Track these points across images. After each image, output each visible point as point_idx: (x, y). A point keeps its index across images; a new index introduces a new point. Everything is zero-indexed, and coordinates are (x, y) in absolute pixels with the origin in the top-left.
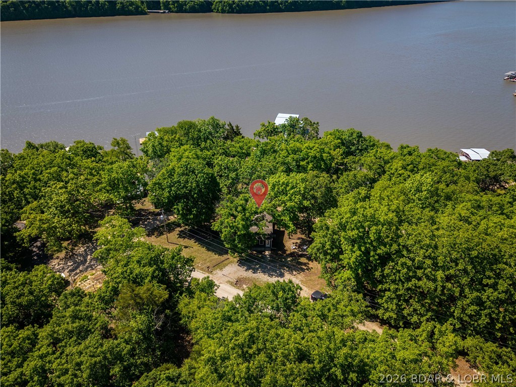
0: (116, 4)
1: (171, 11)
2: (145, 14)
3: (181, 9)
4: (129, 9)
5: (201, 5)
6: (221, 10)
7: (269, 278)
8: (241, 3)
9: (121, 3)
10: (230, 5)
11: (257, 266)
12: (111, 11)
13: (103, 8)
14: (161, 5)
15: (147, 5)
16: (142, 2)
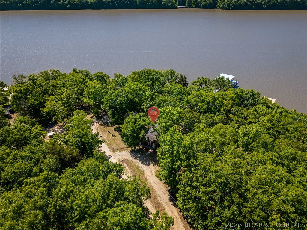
0: (162, 2)
1: (191, 7)
2: (177, 8)
3: (197, 6)
4: (168, 5)
5: (210, 4)
6: (222, 7)
7: (140, 164)
8: (236, 4)
9: (165, 2)
10: (228, 5)
11: (139, 156)
12: (159, 6)
13: (154, 4)
14: (187, 3)
15: (179, 3)
16: (176, 2)
